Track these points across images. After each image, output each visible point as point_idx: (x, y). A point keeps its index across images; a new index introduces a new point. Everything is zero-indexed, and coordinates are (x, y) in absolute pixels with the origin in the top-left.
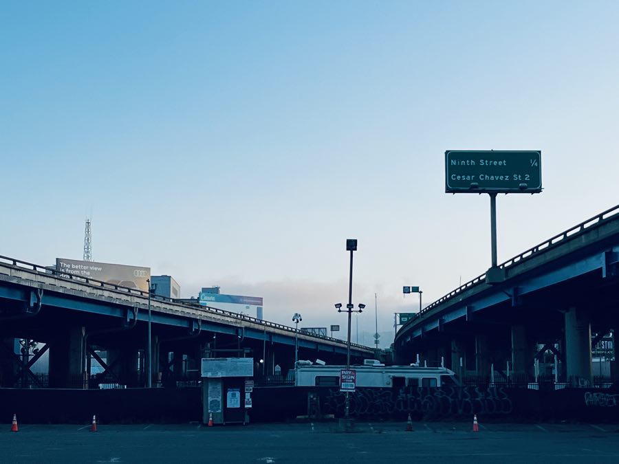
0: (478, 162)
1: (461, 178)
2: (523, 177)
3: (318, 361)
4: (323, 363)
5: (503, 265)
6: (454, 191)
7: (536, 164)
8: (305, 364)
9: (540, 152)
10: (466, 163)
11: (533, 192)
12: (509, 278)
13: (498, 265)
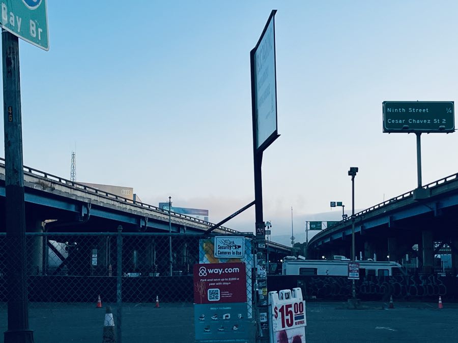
0: (407, 110)
1: (395, 122)
2: (441, 121)
3: (300, 257)
4: (304, 258)
5: (427, 186)
6: (389, 132)
7: (451, 112)
8: (291, 259)
9: (453, 102)
10: (399, 110)
11: (448, 132)
12: (433, 195)
13: (422, 186)
